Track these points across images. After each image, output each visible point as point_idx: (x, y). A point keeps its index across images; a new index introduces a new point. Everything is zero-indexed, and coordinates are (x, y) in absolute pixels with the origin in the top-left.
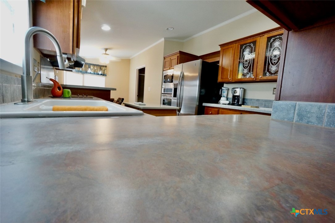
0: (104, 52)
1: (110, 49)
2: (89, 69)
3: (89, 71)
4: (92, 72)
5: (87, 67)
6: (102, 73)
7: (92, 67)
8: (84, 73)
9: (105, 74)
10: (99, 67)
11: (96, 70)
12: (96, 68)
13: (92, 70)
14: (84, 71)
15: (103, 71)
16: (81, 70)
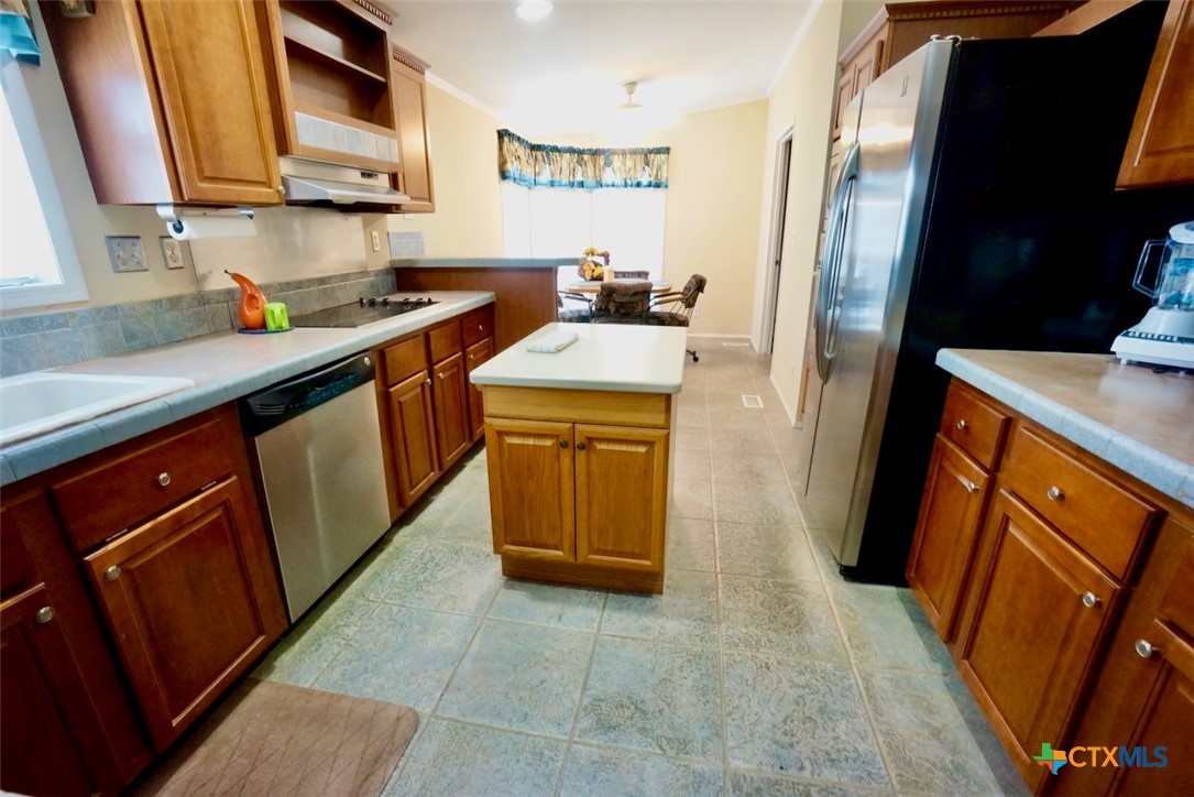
1: (644, 79)
2: (609, 169)
3: (608, 177)
4: (619, 181)
5: (602, 163)
6: (652, 179)
7: (617, 161)
8: (591, 188)
9: (664, 180)
10: (640, 158)
11: (630, 169)
12: (629, 163)
13: (618, 174)
14: (590, 181)
15: (655, 172)
16: (579, 178)
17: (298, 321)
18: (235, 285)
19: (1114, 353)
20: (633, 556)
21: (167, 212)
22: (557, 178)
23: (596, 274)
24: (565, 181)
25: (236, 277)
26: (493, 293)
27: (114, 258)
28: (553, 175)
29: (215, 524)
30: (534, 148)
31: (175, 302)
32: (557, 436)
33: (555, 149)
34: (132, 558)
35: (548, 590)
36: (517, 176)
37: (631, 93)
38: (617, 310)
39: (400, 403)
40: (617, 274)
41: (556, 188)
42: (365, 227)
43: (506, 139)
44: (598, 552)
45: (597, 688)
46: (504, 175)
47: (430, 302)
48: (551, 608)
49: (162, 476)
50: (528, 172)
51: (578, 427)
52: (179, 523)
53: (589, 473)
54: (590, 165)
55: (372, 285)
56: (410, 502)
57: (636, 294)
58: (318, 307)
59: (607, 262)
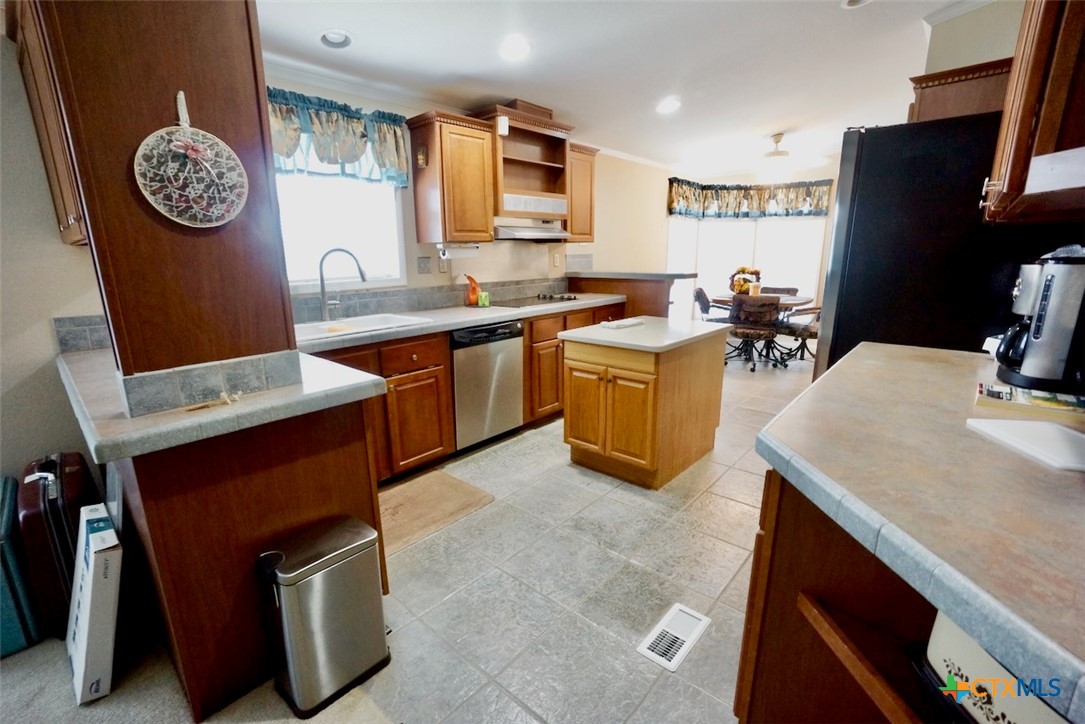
0: (771, 145)
1: (790, 130)
2: (773, 202)
3: (772, 207)
4: (781, 211)
5: (767, 197)
6: (812, 208)
7: (781, 195)
8: (755, 218)
9: (824, 208)
10: (802, 190)
11: (792, 201)
12: (792, 196)
13: (781, 205)
14: (755, 211)
15: (815, 202)
16: (744, 209)
17: (493, 303)
18: (468, 282)
19: (987, 352)
20: (636, 456)
21: (440, 246)
22: (724, 210)
23: (744, 288)
24: (730, 212)
25: (469, 278)
26: (625, 296)
27: (419, 264)
28: (720, 208)
29: (430, 385)
30: (704, 188)
31: (440, 288)
32: (598, 374)
33: (724, 188)
34: (399, 385)
35: (591, 472)
36: (683, 211)
37: (777, 142)
38: (747, 318)
39: (539, 354)
40: (765, 290)
41: (723, 218)
42: (550, 251)
43: (675, 185)
44: (617, 450)
45: (586, 514)
46: (671, 211)
47: (575, 298)
48: (587, 480)
49: (414, 356)
50: (696, 207)
51: (610, 369)
52: (416, 379)
53: (614, 398)
54: (756, 198)
55: (550, 287)
56: (537, 416)
57: (763, 305)
58: (513, 298)
59: (758, 279)
